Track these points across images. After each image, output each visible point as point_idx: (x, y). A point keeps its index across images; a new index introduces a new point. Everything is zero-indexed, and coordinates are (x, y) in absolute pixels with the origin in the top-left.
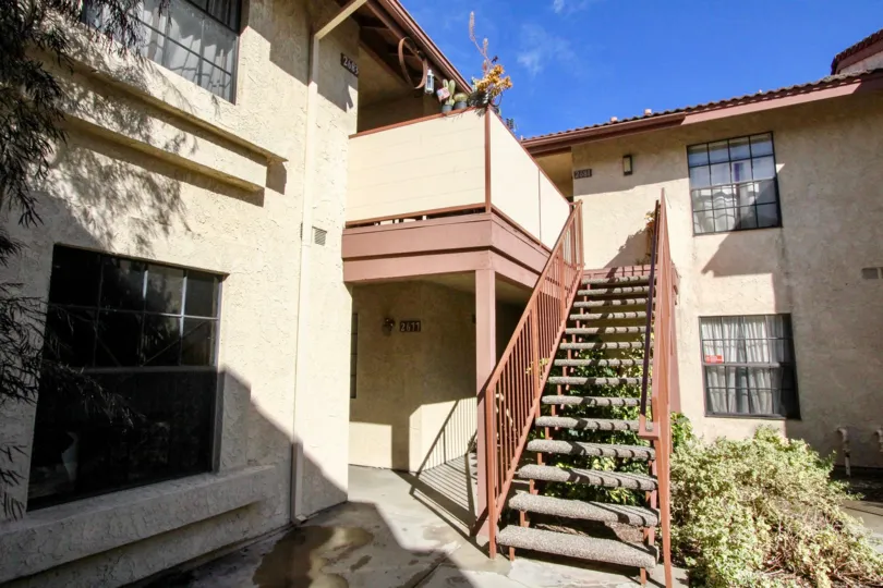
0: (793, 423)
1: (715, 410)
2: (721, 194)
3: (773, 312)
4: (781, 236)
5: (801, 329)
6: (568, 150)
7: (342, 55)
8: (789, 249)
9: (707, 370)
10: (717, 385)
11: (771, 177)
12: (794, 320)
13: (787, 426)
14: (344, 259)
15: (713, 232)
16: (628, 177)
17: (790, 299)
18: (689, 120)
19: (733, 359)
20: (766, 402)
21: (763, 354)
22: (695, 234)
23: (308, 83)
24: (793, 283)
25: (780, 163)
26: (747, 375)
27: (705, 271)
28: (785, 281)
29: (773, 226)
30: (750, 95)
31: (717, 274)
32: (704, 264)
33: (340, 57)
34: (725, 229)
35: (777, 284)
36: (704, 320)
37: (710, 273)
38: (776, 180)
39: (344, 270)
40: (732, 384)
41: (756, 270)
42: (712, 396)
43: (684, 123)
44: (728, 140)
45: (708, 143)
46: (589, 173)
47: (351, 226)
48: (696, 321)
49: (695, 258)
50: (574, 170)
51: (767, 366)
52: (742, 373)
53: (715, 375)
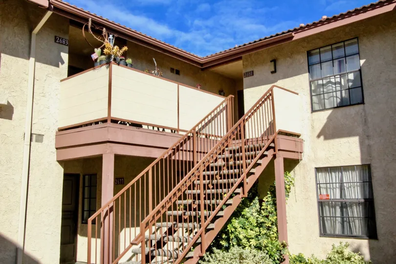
0: (373, 241)
1: (328, 232)
2: (330, 82)
3: (359, 163)
4: (364, 110)
5: (377, 174)
6: (240, 58)
7: (56, 37)
8: (369, 120)
9: (321, 204)
10: (328, 215)
11: (357, 69)
12: (372, 169)
13: (369, 243)
14: (57, 149)
15: (325, 109)
16: (274, 75)
17: (370, 155)
18: (297, 36)
19: (338, 197)
20: (358, 226)
21: (355, 193)
22: (313, 111)
23: (29, 59)
24: (372, 143)
25: (362, 59)
26: (346, 208)
27: (319, 136)
28: (367, 142)
29: (358, 104)
30: (344, 13)
31: (326, 138)
32: (318, 131)
33: (54, 38)
34: (333, 107)
35: (362, 143)
36: (318, 170)
37: (322, 137)
38: (360, 70)
39: (57, 155)
40: (338, 214)
41: (349, 134)
42: (326, 222)
43: (294, 39)
44: (331, 45)
45: (319, 48)
46: (252, 73)
47: (61, 130)
48: (313, 171)
49: (313, 127)
50: (244, 72)
51: (357, 201)
52: (344, 206)
53: (327, 207)
